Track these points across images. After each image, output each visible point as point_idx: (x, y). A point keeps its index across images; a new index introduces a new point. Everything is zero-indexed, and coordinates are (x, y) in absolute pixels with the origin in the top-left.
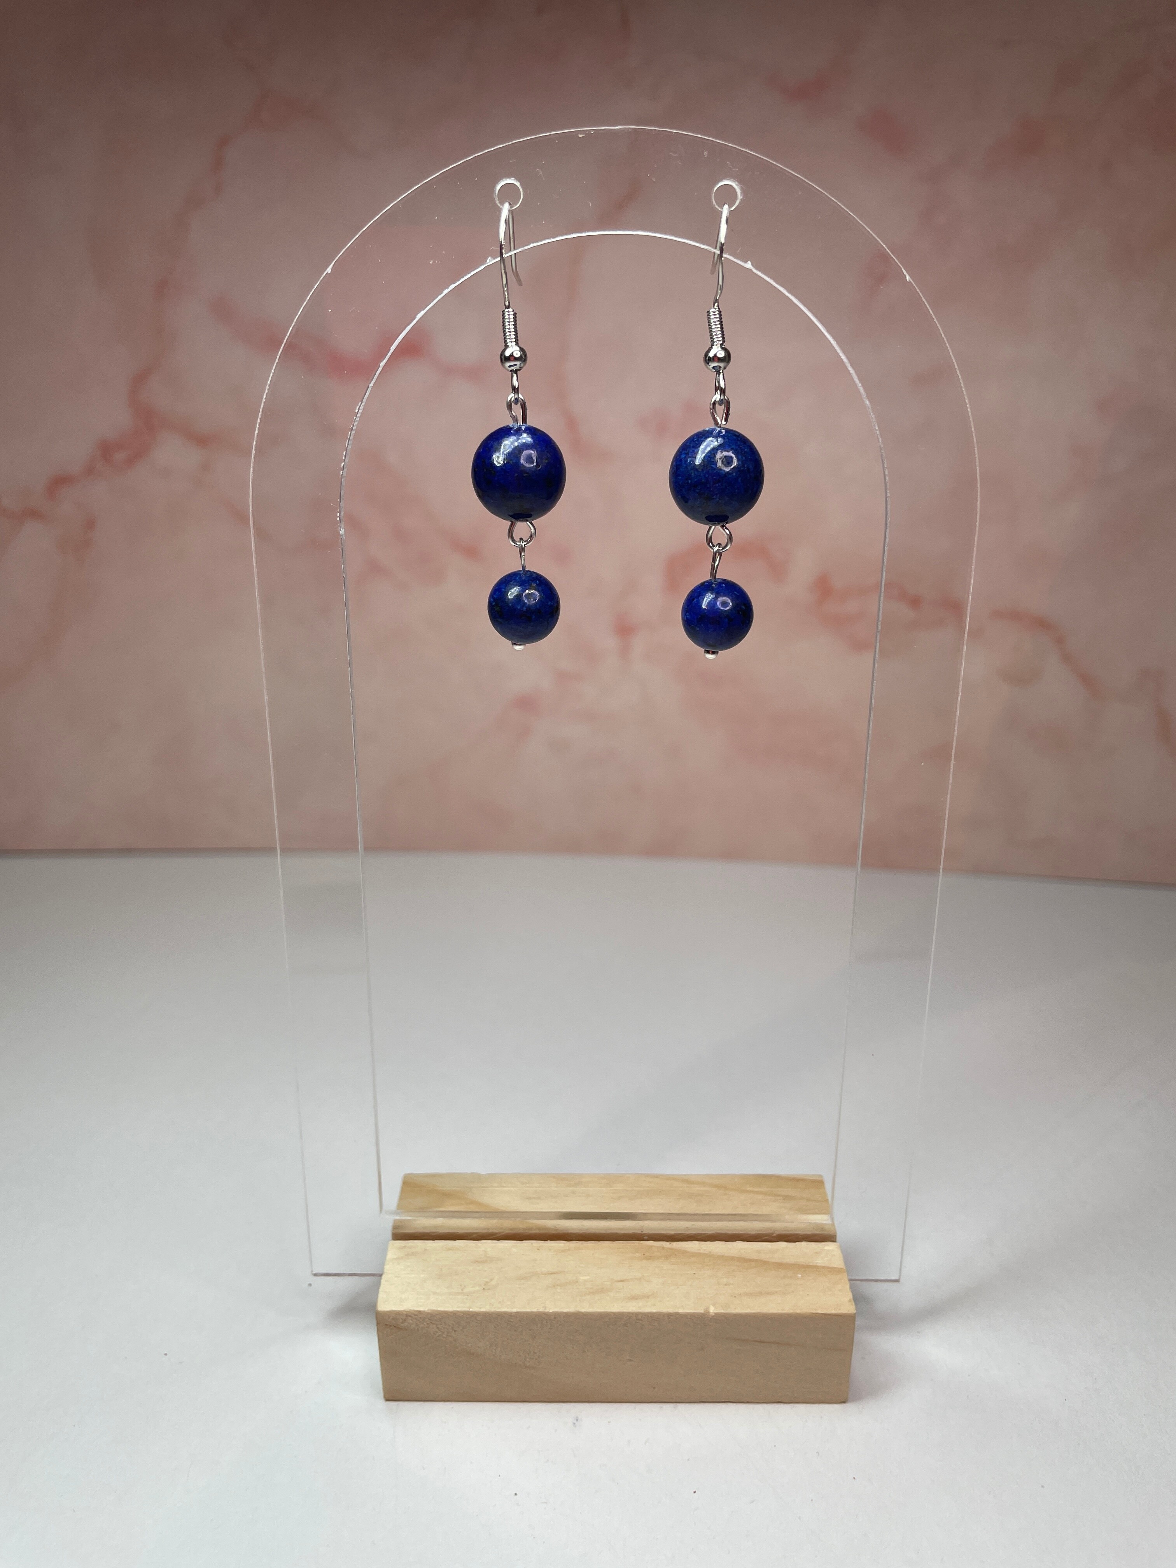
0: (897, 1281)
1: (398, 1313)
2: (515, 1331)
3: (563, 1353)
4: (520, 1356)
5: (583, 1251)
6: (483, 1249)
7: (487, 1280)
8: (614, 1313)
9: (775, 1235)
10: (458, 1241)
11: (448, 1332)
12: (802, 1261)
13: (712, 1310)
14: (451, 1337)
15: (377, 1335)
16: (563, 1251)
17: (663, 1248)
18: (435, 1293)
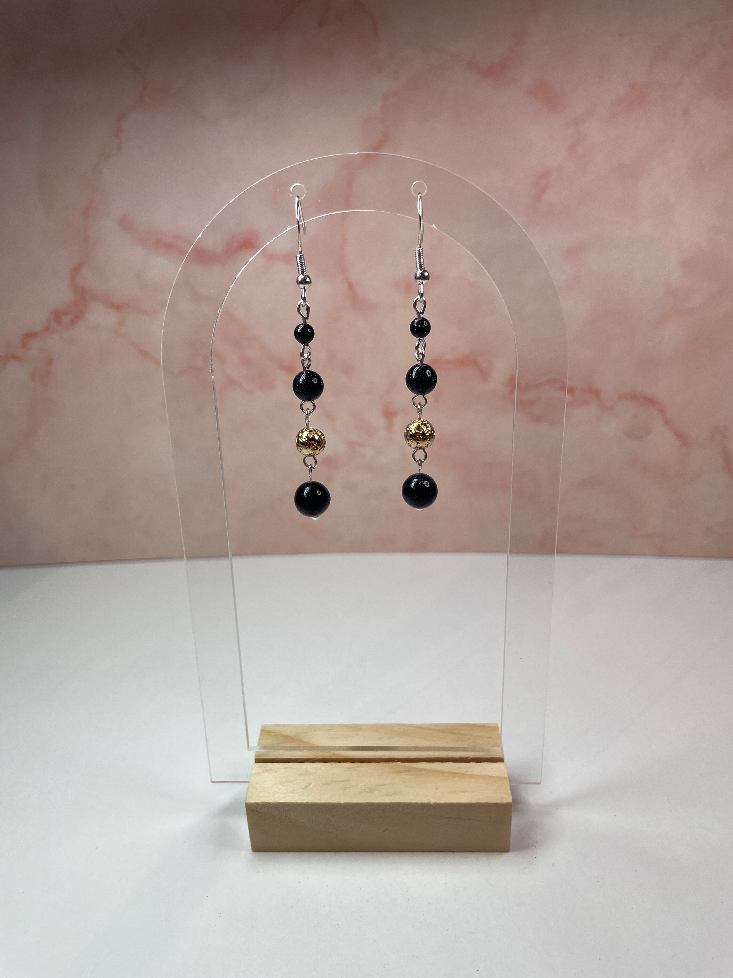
0: (539, 783)
1: (257, 804)
2: (323, 813)
3: (350, 825)
4: (326, 827)
5: (361, 768)
6: (304, 768)
7: (306, 785)
8: (377, 803)
9: (469, 758)
10: (291, 763)
11: (285, 814)
12: (483, 773)
13: (432, 801)
14: (287, 816)
15: (246, 816)
16: (349, 768)
17: (406, 766)
18: (278, 793)
